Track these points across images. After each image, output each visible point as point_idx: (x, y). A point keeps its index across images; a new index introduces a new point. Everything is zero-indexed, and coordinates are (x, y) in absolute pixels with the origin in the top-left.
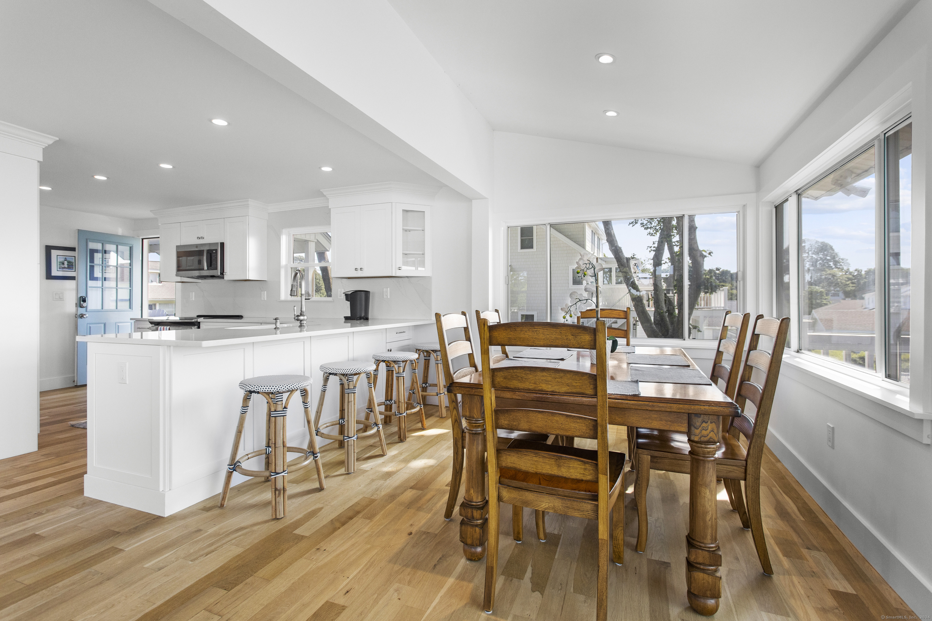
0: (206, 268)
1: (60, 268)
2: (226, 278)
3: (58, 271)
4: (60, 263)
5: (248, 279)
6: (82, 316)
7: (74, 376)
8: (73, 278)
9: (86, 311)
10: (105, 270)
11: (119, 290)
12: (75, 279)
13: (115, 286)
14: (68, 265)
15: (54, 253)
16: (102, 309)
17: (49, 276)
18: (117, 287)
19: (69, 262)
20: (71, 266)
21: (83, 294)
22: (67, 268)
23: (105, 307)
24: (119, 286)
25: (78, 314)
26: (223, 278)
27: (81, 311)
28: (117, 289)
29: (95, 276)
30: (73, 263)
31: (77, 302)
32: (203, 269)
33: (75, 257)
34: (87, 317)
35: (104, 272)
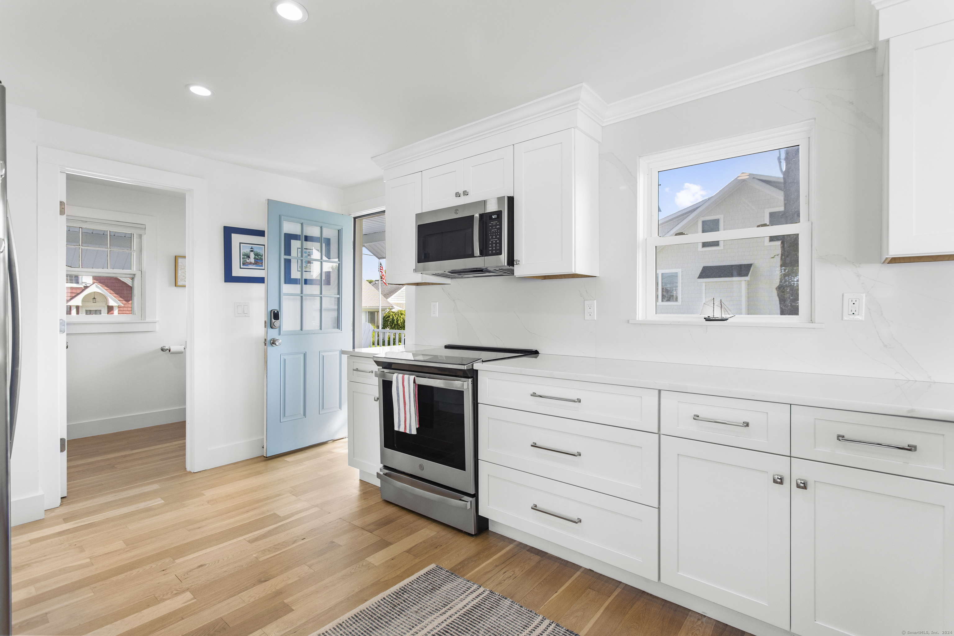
0: (477, 252)
1: (244, 264)
2: (519, 271)
3: (240, 268)
4: (244, 255)
5: (573, 271)
6: (273, 342)
7: (263, 438)
8: (261, 280)
9: (280, 334)
10: (306, 267)
11: (323, 298)
12: (263, 282)
13: (318, 293)
14: (255, 258)
15: (236, 239)
16: (302, 329)
17: (229, 277)
18: (321, 294)
19: (257, 254)
20: (259, 261)
21: (275, 307)
22: (253, 264)
23: (306, 327)
24: (323, 293)
25: (269, 339)
26: (512, 272)
27: (273, 334)
28: (321, 297)
29: (293, 276)
30: (262, 256)
31: (266, 320)
32: (472, 255)
33: (264, 245)
34: (280, 344)
35: (304, 270)
